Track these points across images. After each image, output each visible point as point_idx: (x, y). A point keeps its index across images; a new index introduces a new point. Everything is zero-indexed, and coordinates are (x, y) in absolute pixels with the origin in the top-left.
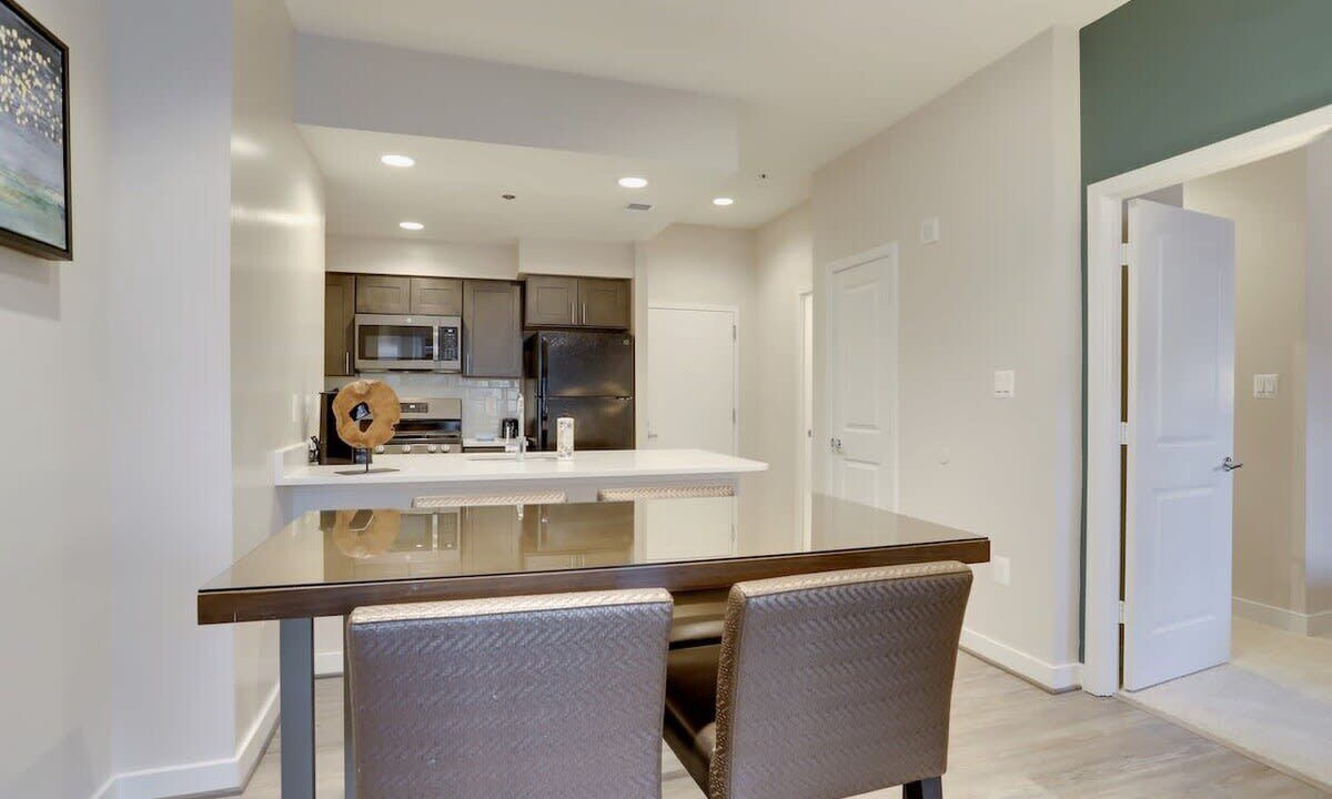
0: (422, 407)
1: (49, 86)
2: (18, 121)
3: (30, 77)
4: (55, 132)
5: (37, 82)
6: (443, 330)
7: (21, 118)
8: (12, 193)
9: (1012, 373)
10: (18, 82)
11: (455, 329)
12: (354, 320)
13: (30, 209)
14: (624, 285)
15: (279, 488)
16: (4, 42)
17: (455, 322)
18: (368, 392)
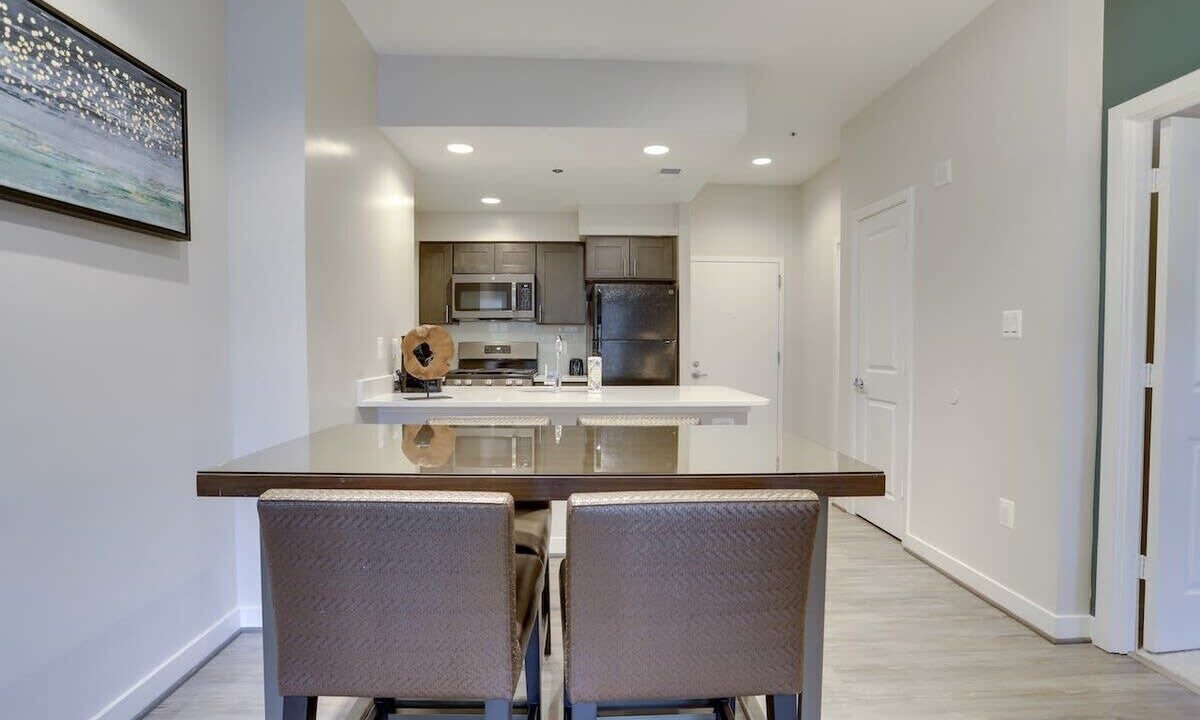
0: (506, 349)
1: (171, 119)
2: (146, 146)
3: (156, 114)
4: (176, 151)
5: (161, 117)
6: (520, 286)
7: (149, 143)
8: (142, 196)
9: (1019, 313)
10: (146, 119)
11: (529, 285)
12: (451, 280)
13: (156, 206)
14: (671, 241)
15: (360, 408)
16: (134, 92)
17: (530, 279)
18: (428, 335)
